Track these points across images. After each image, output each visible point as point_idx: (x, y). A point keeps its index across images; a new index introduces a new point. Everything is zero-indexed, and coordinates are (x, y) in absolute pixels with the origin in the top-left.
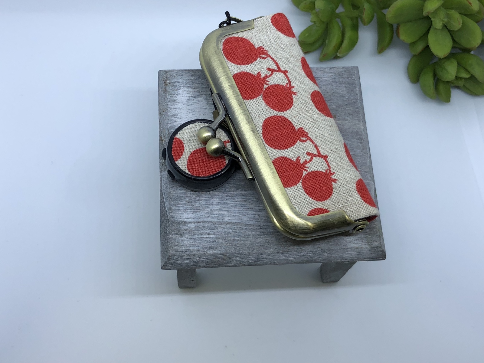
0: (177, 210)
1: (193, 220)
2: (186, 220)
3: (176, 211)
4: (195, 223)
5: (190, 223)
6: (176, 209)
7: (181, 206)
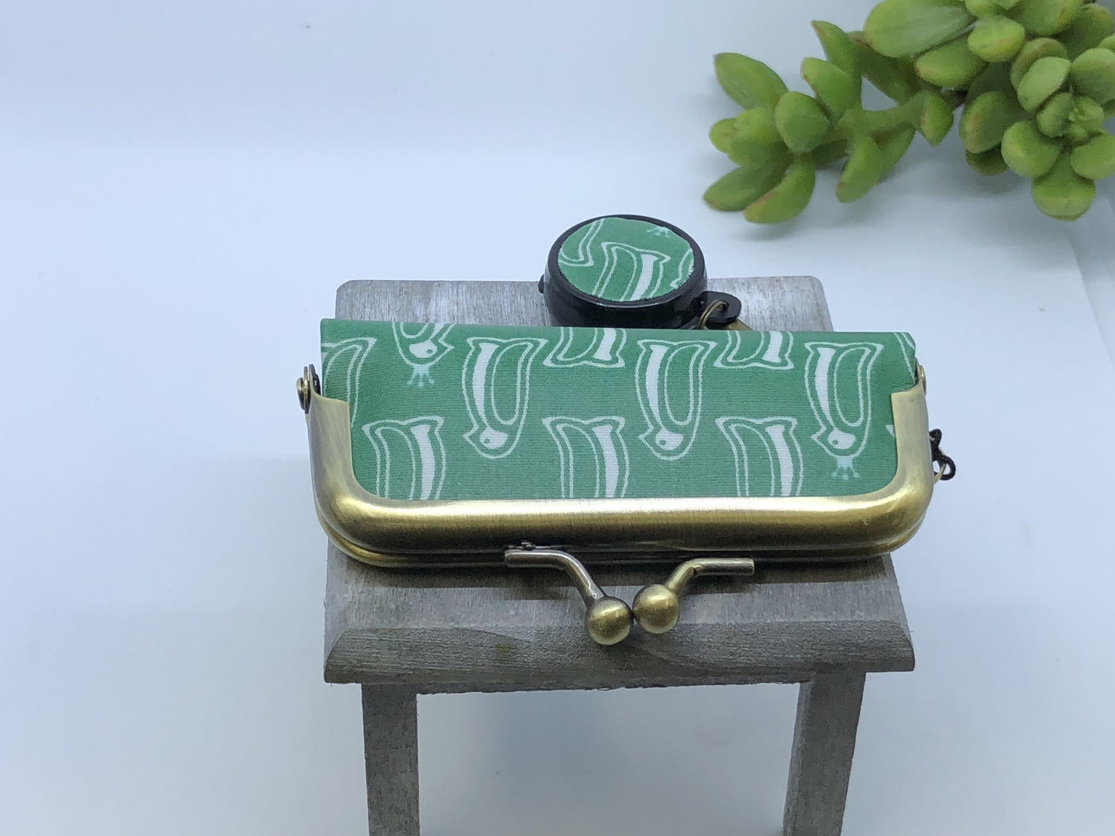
0: (457, 291)
1: (433, 312)
2: (433, 305)
3: (455, 290)
4: (426, 316)
5: (426, 308)
6: (460, 291)
7: (466, 298)
